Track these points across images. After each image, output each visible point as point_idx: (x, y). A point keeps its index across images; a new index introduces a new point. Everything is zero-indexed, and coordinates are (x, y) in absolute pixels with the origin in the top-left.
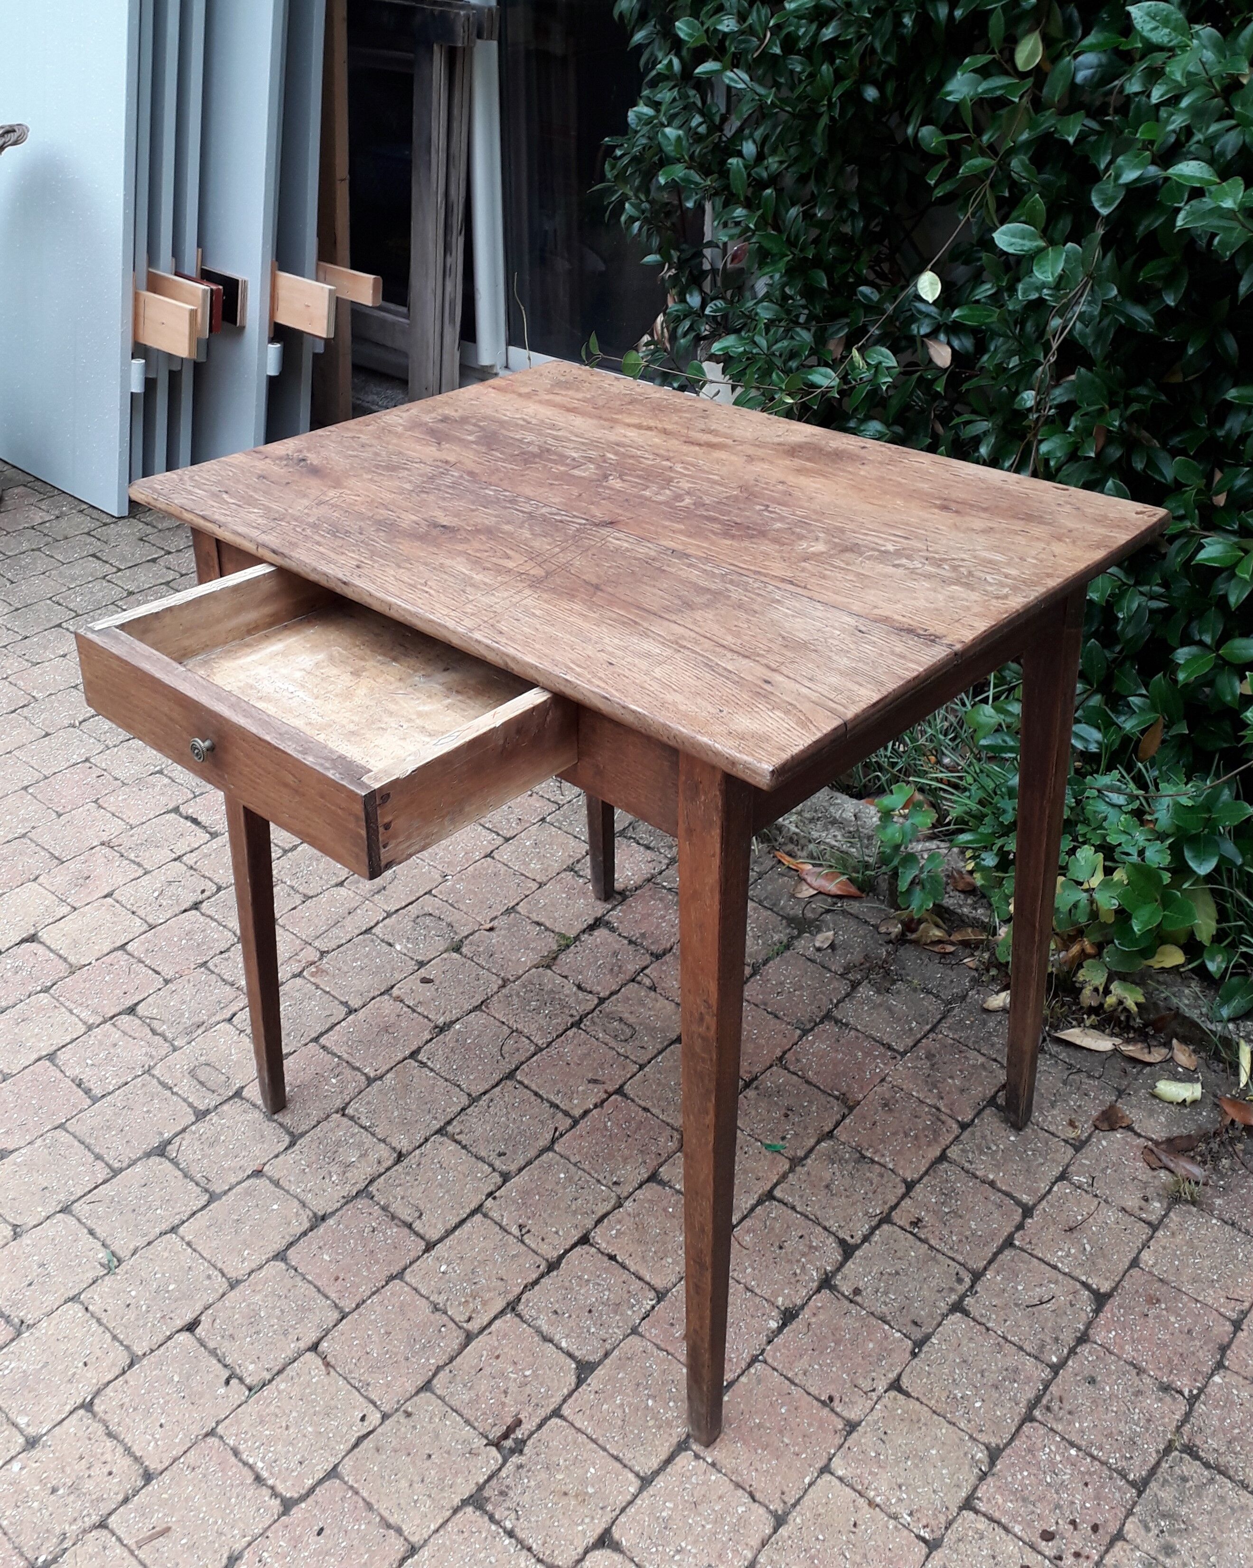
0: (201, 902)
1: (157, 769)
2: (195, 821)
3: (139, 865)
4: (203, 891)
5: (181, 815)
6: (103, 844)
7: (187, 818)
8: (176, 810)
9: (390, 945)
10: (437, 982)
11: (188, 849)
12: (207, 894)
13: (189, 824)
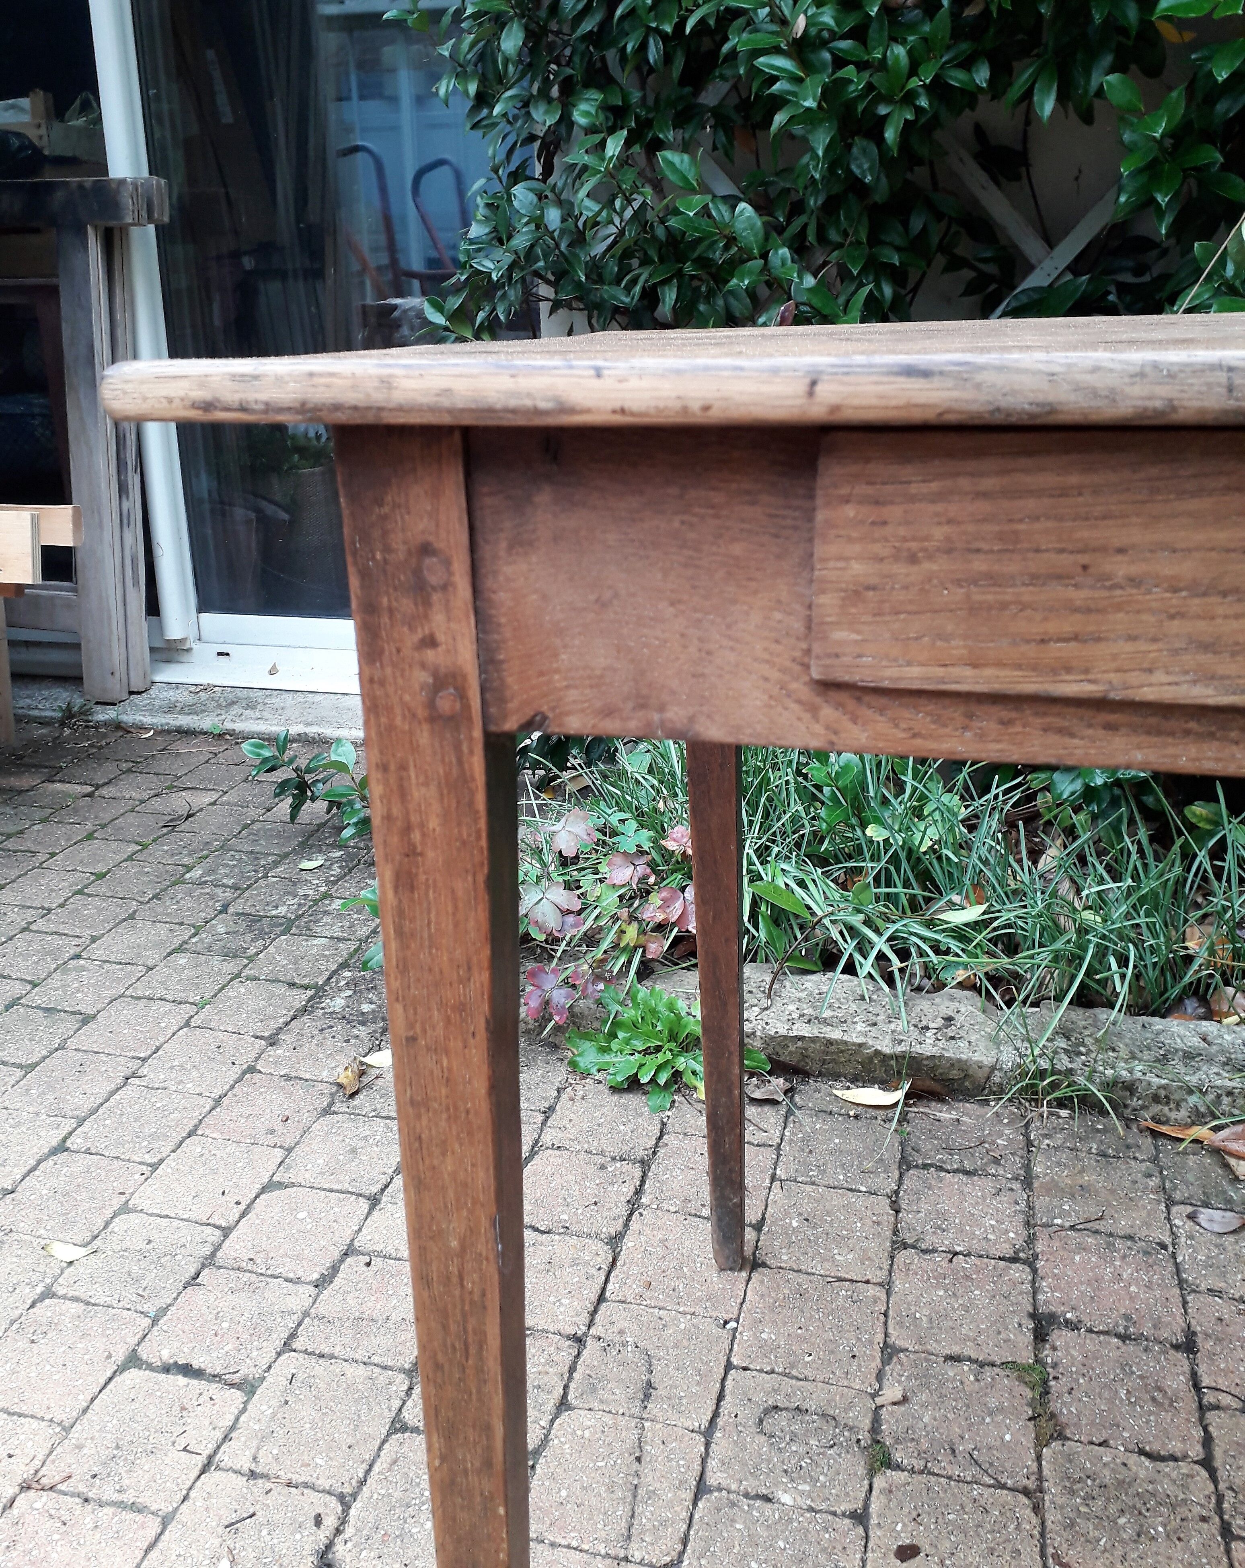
0: (329, 1546)
1: (39, 1289)
2: (187, 1370)
3: (135, 1508)
4: (318, 1521)
5: (150, 1367)
6: (25, 1487)
7: (167, 1369)
8: (133, 1360)
9: (767, 1499)
10: (926, 1547)
11: (219, 1435)
12: (331, 1522)
13: (181, 1380)
